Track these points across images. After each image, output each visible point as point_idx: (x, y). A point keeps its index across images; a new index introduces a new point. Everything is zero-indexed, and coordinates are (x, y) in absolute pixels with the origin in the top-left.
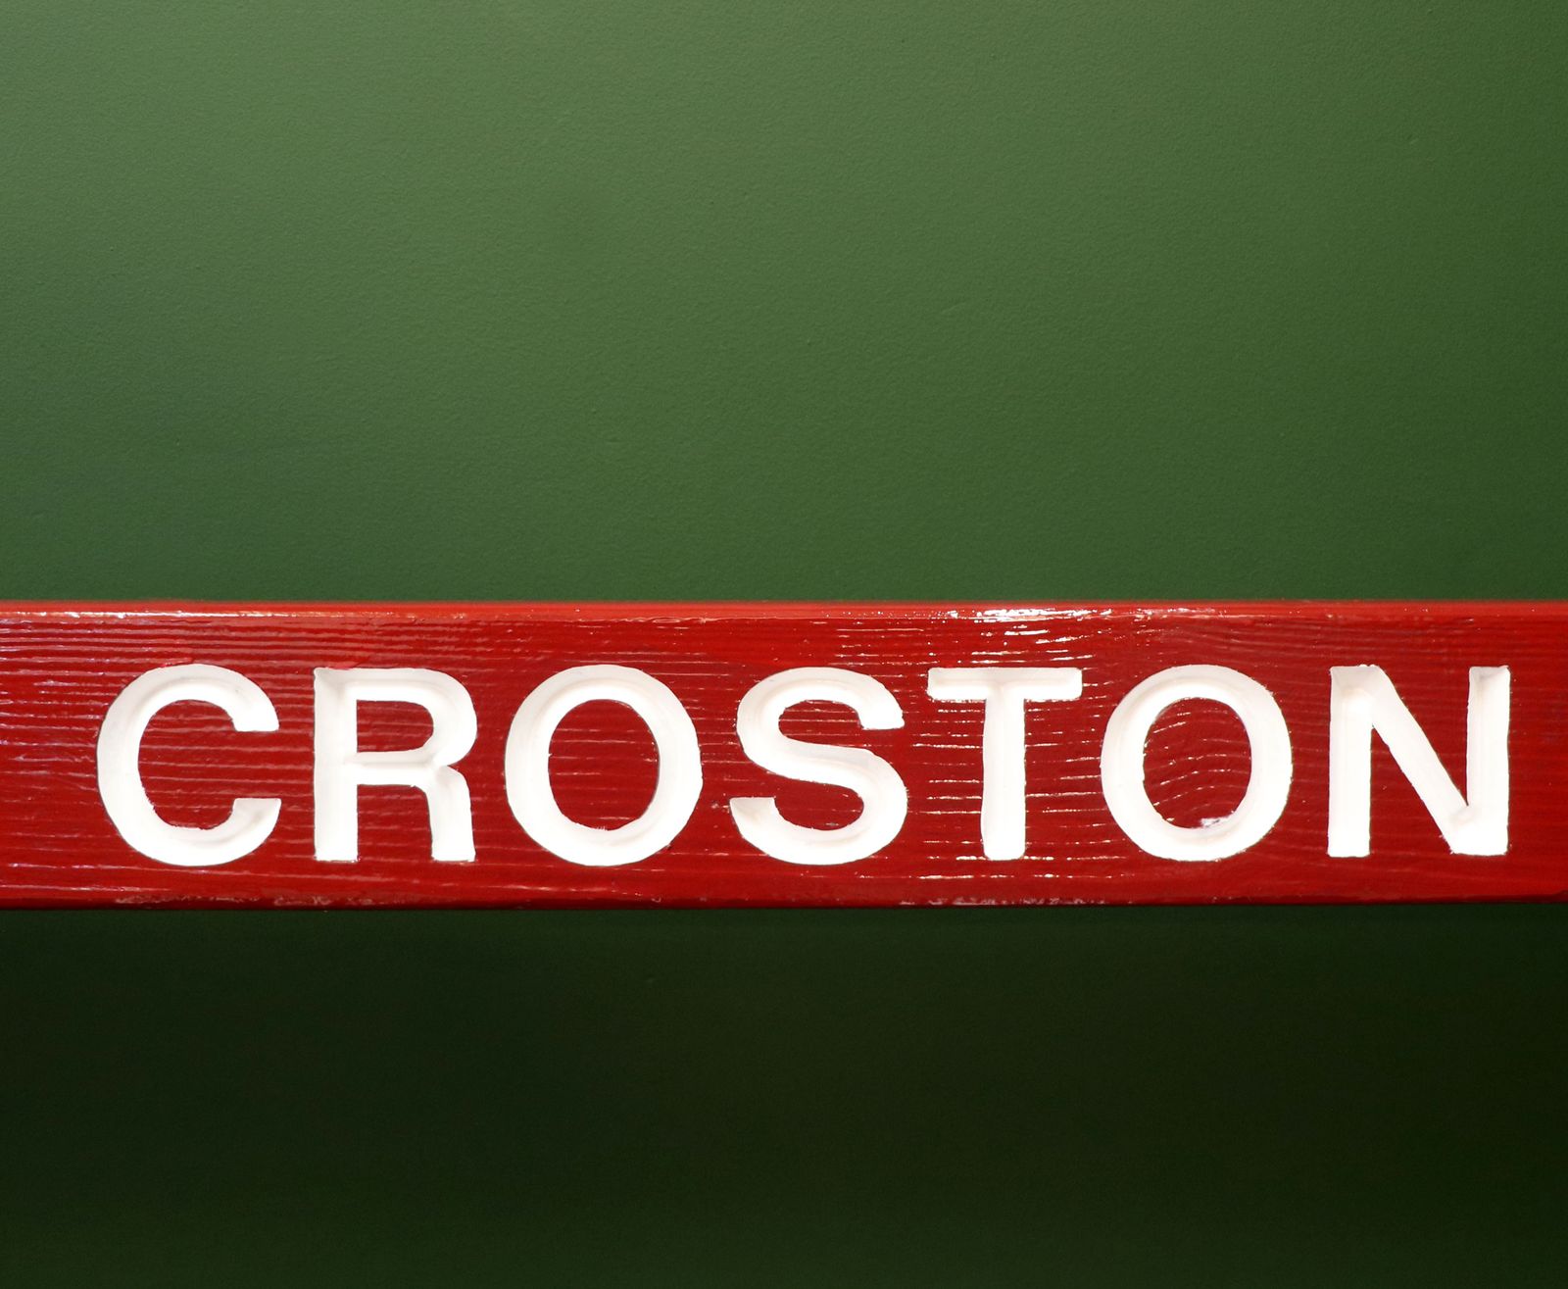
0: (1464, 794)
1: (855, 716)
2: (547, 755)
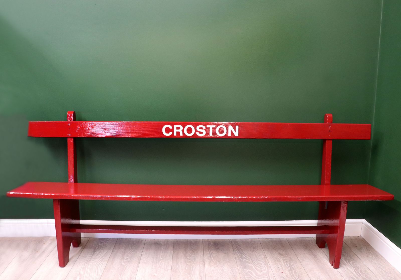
2: (186, 130)
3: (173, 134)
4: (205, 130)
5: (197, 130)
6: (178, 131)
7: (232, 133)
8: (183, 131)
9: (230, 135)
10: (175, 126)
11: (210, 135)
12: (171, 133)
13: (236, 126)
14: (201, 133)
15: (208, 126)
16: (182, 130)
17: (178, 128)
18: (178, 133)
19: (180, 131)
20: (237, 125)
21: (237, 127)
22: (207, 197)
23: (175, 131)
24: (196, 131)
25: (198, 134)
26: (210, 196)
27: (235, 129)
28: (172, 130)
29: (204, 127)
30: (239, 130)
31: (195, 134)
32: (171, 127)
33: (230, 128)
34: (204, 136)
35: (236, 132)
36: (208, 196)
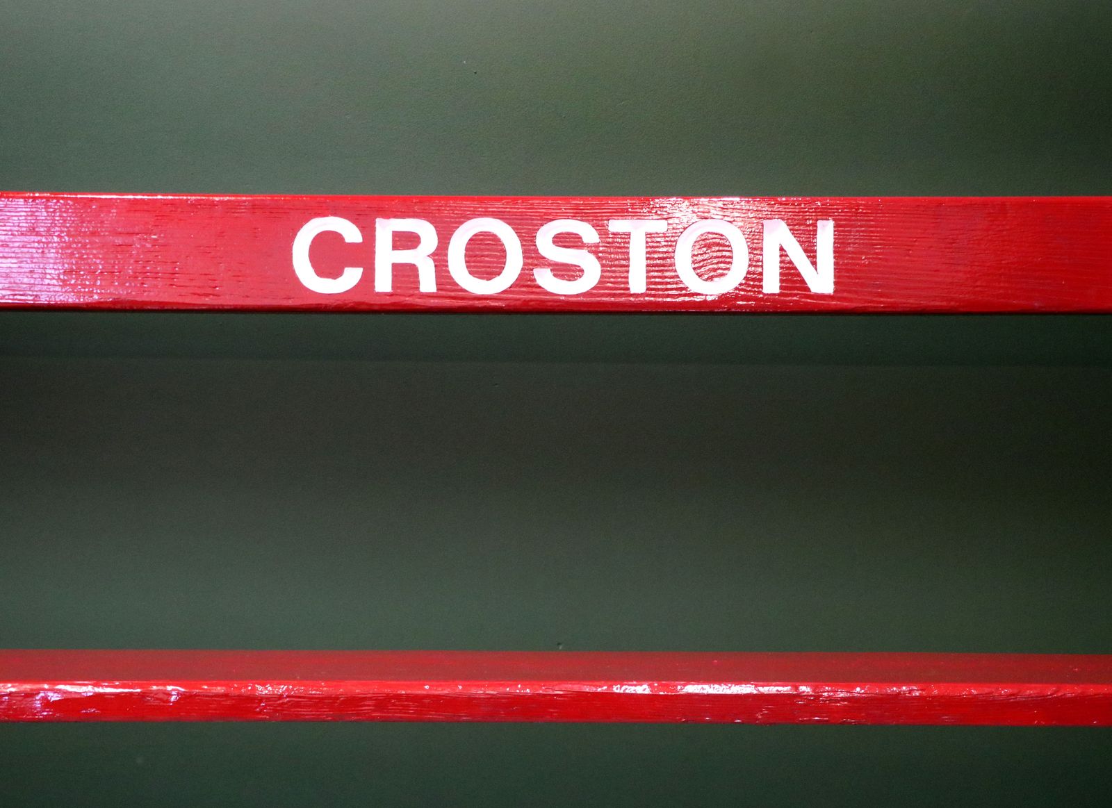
0: (816, 269)
1: (581, 238)
2: (464, 252)
3: (368, 278)
4: (594, 250)
5: (536, 251)
6: (405, 257)
7: (790, 275)
8: (440, 257)
9: (772, 285)
10: (385, 229)
11: (632, 291)
12: (351, 278)
13: (820, 223)
14: (567, 272)
15: (617, 226)
16: (433, 255)
17: (406, 241)
18: (406, 274)
19: (421, 258)
20: (824, 214)
21: (826, 233)
22: (617, 689)
23: (386, 258)
24: (533, 257)
25: (546, 280)
26: (640, 680)
27: (811, 252)
28: (363, 255)
29: (589, 234)
30: (839, 252)
31: (525, 280)
32: (351, 233)
33: (778, 235)
34: (584, 294)
35: (814, 263)
36: (622, 680)
